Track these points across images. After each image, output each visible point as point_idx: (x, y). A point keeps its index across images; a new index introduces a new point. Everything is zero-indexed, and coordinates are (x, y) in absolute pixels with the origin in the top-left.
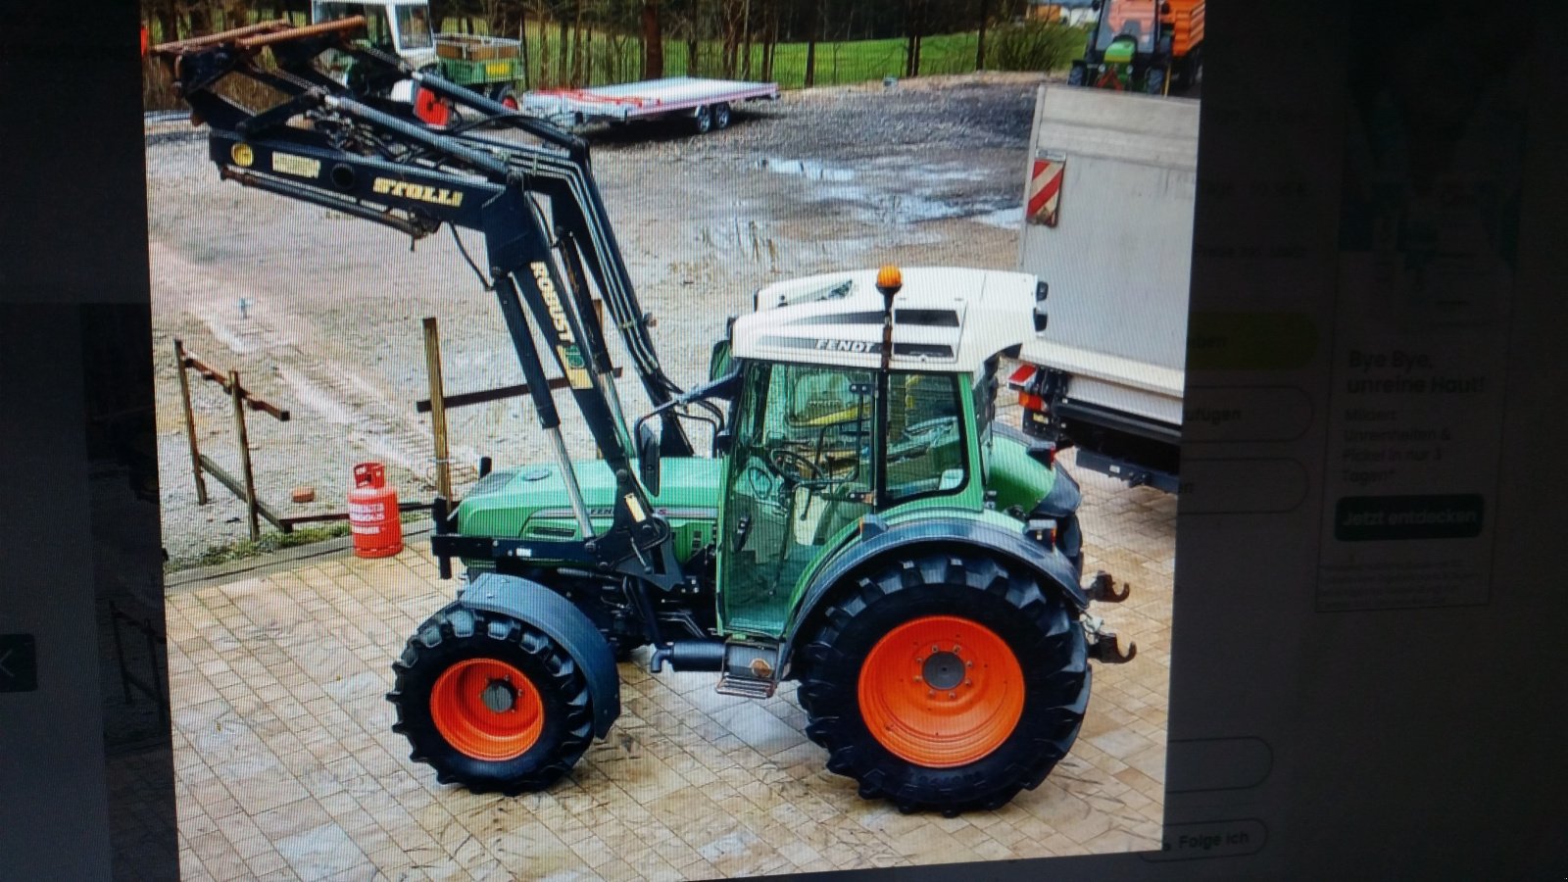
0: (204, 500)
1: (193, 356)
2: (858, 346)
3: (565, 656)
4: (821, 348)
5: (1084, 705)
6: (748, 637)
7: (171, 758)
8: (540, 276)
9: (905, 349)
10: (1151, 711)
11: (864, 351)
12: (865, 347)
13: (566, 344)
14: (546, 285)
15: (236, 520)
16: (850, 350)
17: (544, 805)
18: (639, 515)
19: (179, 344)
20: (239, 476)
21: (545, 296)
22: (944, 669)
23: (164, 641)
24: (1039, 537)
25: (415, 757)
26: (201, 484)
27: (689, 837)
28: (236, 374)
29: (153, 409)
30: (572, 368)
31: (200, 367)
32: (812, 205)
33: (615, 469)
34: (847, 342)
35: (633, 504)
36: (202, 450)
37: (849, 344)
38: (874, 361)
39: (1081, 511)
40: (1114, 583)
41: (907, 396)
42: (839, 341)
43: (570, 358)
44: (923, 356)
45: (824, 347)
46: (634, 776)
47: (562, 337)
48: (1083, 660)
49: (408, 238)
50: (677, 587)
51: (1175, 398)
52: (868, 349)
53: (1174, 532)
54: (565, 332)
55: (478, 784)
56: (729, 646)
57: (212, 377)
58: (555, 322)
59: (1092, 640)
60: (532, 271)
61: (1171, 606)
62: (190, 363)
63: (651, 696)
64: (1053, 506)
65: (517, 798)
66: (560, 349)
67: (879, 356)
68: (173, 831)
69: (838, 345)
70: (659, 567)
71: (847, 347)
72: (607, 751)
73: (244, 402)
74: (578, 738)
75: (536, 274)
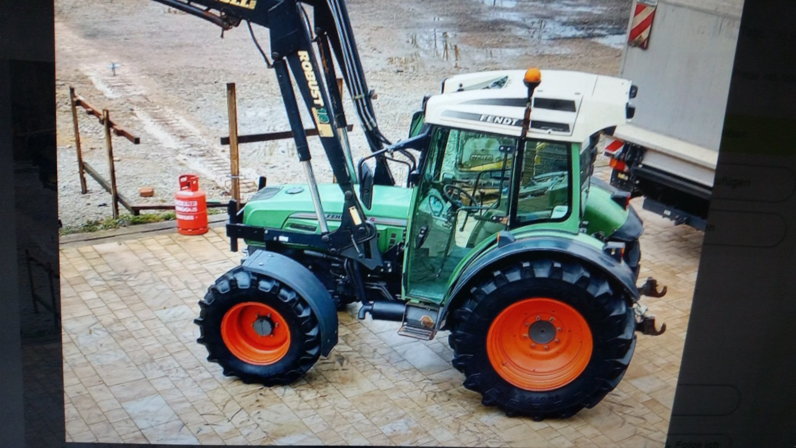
0: (85, 191)
1: (81, 98)
2: (507, 121)
3: (305, 305)
4: (483, 120)
5: (629, 358)
6: (420, 302)
7: (61, 348)
8: (304, 60)
9: (538, 125)
10: (670, 365)
11: (511, 124)
12: (512, 122)
13: (318, 107)
14: (307, 66)
15: (105, 205)
16: (502, 123)
17: (287, 394)
18: (357, 221)
19: (72, 90)
20: (107, 177)
21: (307, 74)
22: (543, 331)
23: (58, 277)
24: (613, 253)
25: (210, 359)
26: (83, 181)
27: (375, 420)
28: (107, 112)
29: (55, 131)
30: (321, 123)
31: (85, 106)
32: (487, 22)
33: (344, 191)
34: (500, 118)
35: (354, 213)
36: (85, 159)
37: (502, 119)
38: (517, 131)
39: (643, 238)
40: (657, 286)
41: (536, 156)
42: (495, 117)
43: (320, 116)
44: (550, 130)
45: (485, 120)
46: (344, 381)
47: (316, 102)
48: (632, 332)
49: (220, 29)
50: (379, 268)
51: (710, 169)
52: (514, 123)
53: (699, 256)
54: (318, 99)
55: (248, 378)
56: (408, 306)
57: (92, 113)
58: (312, 92)
59: (639, 320)
60: (299, 57)
61: (691, 302)
62: (79, 103)
63: (357, 333)
64: (625, 234)
65: (271, 388)
66: (314, 109)
67: (520, 129)
68: (62, 392)
69: (494, 119)
70: (368, 255)
71: (500, 121)
72: (329, 364)
73: (112, 130)
74: (311, 355)
75: (301, 59)
